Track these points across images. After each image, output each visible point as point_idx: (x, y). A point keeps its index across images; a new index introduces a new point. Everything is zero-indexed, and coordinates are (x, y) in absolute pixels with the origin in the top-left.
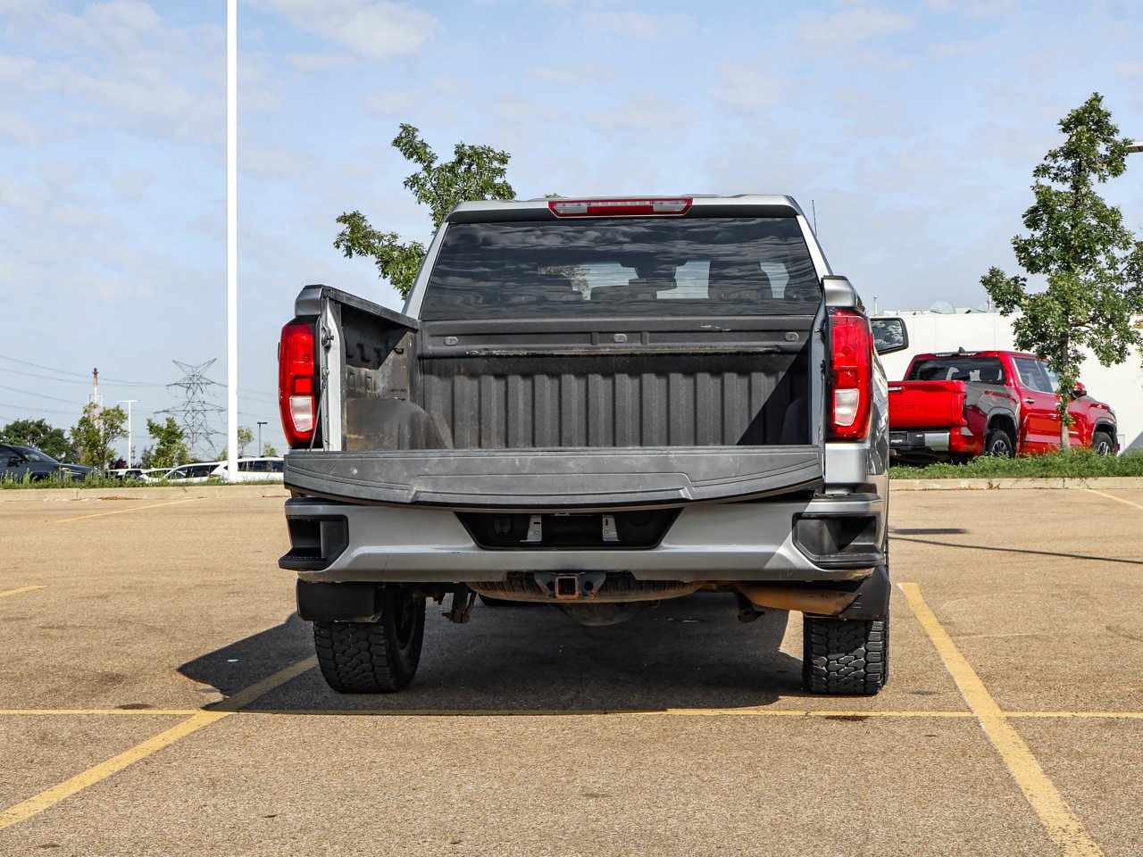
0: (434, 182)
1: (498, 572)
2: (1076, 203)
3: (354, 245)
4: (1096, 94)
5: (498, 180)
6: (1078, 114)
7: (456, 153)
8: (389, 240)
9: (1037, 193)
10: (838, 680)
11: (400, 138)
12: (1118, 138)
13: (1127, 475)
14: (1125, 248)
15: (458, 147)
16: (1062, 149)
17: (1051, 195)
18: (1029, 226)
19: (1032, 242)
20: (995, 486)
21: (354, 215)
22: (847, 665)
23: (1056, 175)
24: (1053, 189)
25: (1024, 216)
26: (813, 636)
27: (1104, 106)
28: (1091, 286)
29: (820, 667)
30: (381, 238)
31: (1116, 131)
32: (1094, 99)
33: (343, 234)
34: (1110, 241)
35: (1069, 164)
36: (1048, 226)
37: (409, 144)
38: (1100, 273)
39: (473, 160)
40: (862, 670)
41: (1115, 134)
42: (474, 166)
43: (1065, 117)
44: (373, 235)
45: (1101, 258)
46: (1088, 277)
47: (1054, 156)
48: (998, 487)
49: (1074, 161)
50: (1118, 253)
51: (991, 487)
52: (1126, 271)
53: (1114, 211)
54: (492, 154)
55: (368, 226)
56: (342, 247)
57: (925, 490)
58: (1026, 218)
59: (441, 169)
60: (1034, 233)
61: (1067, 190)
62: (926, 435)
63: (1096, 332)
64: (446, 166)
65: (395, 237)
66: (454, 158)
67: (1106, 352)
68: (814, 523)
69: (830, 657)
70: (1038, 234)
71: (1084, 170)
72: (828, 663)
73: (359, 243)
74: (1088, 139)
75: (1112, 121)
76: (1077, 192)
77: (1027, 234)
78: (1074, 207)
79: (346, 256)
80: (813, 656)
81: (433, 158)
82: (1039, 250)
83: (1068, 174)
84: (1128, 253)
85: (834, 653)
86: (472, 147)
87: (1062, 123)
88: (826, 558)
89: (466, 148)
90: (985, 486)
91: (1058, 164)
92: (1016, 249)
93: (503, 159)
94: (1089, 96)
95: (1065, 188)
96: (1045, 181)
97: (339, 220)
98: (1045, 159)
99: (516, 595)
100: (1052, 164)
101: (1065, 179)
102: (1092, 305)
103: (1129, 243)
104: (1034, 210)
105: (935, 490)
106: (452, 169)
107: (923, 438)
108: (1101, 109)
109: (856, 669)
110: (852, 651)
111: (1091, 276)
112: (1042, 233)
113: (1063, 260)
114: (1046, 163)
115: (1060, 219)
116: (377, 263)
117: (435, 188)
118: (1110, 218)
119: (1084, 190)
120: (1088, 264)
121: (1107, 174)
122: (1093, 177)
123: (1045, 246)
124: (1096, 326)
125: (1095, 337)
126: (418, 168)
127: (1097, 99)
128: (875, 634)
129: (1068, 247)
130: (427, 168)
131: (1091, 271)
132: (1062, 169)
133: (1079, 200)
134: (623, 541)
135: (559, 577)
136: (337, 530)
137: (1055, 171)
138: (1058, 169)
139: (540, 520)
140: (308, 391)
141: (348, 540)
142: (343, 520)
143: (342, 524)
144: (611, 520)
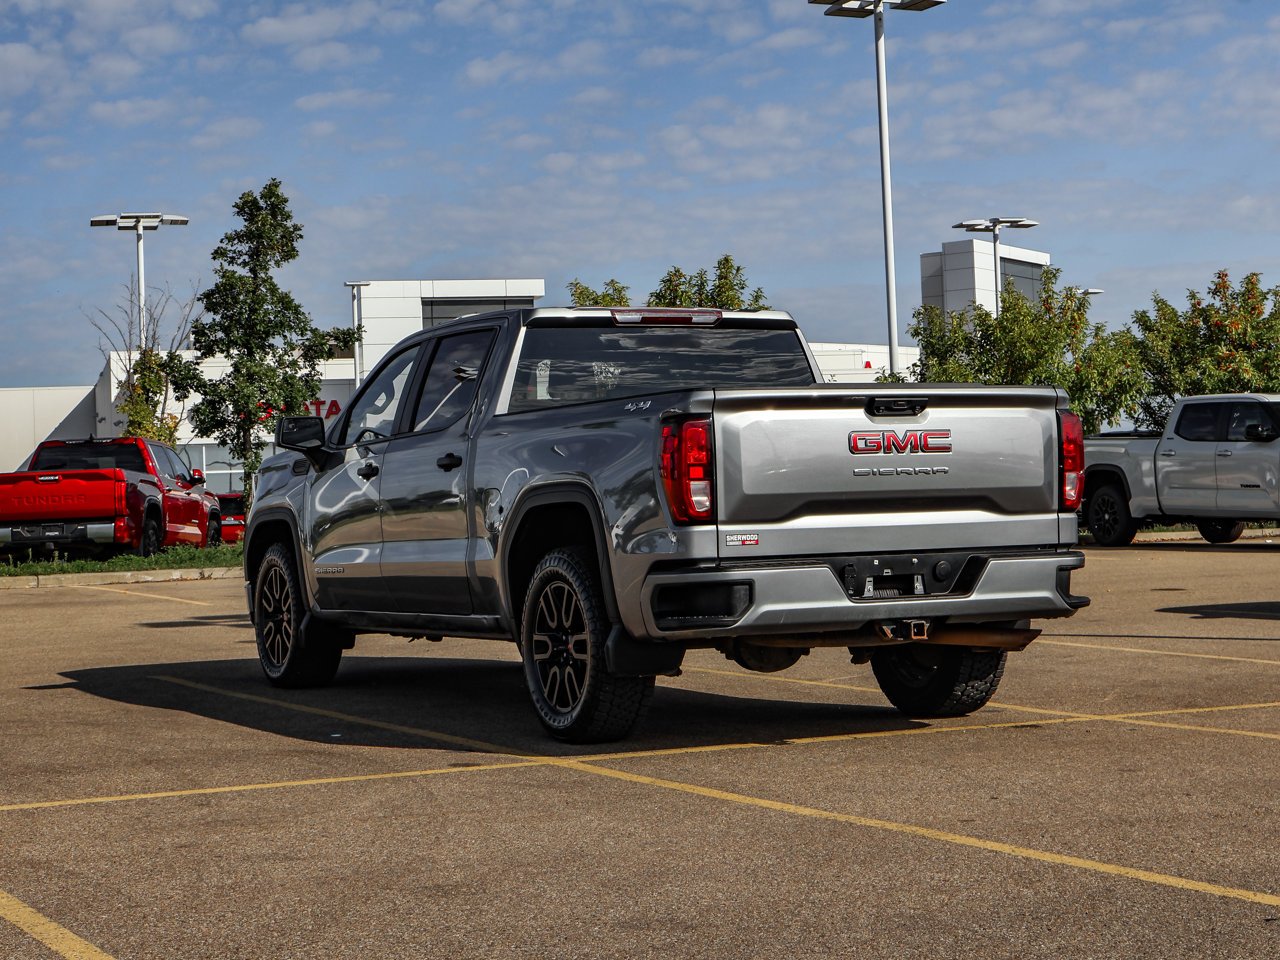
4: (274, 180)
6: (253, 199)
9: (221, 277)
12: (290, 224)
14: (302, 334)
16: (237, 232)
17: (235, 280)
18: (208, 310)
19: (212, 326)
20: (206, 576)
23: (233, 258)
24: (234, 273)
25: (200, 299)
27: (282, 191)
31: (290, 217)
34: (288, 328)
35: (246, 247)
41: (288, 220)
43: (239, 200)
47: (230, 239)
48: (209, 577)
49: (249, 245)
51: (203, 577)
52: (301, 357)
57: (137, 582)
58: (203, 302)
60: (214, 317)
61: (246, 274)
62: (89, 526)
71: (262, 255)
75: (288, 207)
76: (256, 277)
77: (208, 318)
78: (254, 291)
82: (220, 335)
83: (245, 258)
84: (305, 339)
87: (236, 206)
90: (197, 576)
91: (234, 248)
92: (195, 333)
94: (268, 181)
95: (244, 272)
98: (221, 241)
100: (229, 247)
101: (243, 264)
103: (306, 330)
104: (210, 295)
105: (148, 582)
107: (85, 529)
108: (280, 194)
112: (221, 317)
113: (245, 345)
114: (224, 246)
119: (262, 275)
121: (282, 259)
122: (270, 262)
123: (224, 330)
127: (275, 184)
132: (240, 253)
133: (259, 285)
134: (927, 593)
135: (914, 622)
136: (743, 592)
137: (231, 255)
138: (235, 252)
139: (871, 579)
140: (702, 476)
141: (751, 600)
142: (750, 584)
143: (747, 587)
144: (920, 577)
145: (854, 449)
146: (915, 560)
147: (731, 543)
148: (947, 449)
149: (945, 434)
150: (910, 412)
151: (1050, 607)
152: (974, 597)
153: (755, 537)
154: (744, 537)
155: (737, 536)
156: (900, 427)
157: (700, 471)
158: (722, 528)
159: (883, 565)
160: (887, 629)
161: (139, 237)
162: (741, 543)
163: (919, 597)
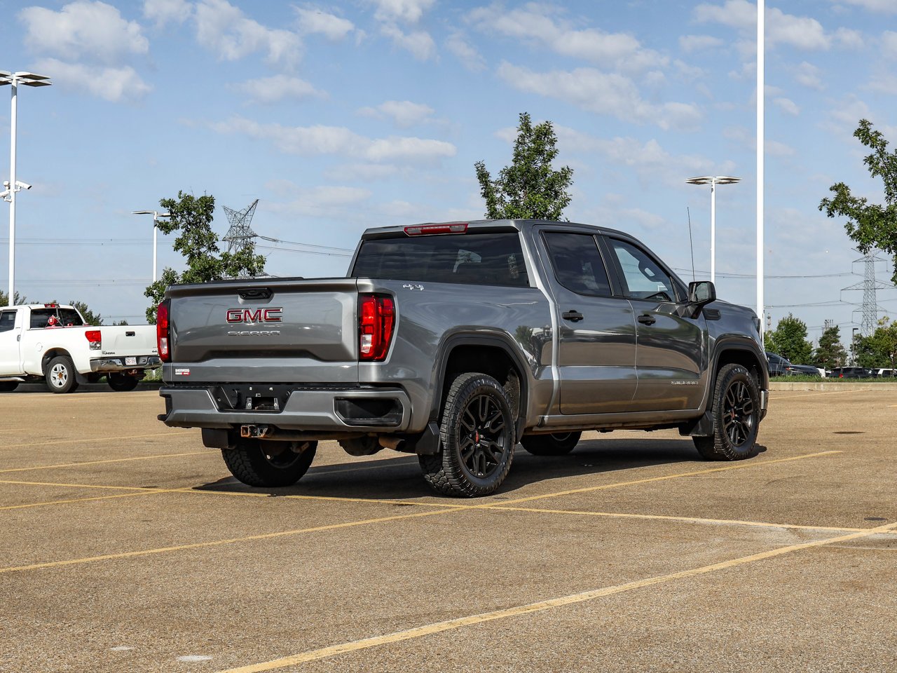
11: (859, 130)
21: (840, 185)
22: (439, 480)
33: (824, 201)
37: (865, 134)
40: (448, 483)
56: (825, 210)
88: (352, 420)
110: (438, 472)
126: (870, 151)
128: (445, 463)
139: (250, 399)
142: (170, 397)
144: (277, 399)
146: (271, 389)
147: (177, 373)
148: (277, 319)
149: (277, 310)
151: (331, 424)
152: (285, 413)
154: (183, 370)
155: (180, 369)
158: (174, 365)
159: (255, 391)
162: (182, 374)
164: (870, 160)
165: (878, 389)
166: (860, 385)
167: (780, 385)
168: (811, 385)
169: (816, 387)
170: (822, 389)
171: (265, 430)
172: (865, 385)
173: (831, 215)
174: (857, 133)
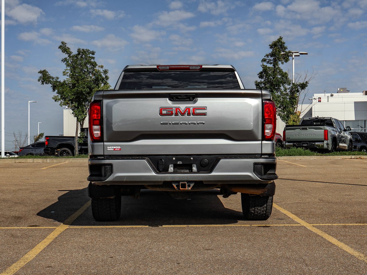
0: (71, 61)
1: (161, 182)
2: (274, 71)
3: (44, 81)
4: (281, 37)
5: (92, 60)
6: (275, 43)
7: (78, 51)
8: (56, 79)
9: (263, 67)
10: (257, 215)
12: (287, 51)
13: (290, 155)
14: (289, 85)
15: (78, 49)
16: (270, 54)
17: (267, 68)
18: (260, 78)
19: (261, 83)
21: (44, 71)
22: (260, 211)
23: (268, 62)
24: (268, 66)
25: (258, 75)
26: (250, 201)
27: (283, 40)
28: (279, 97)
29: (252, 211)
30: (53, 78)
31: (287, 48)
32: (280, 38)
33: (41, 77)
34: (285, 83)
35: (272, 58)
36: (266, 78)
37: (64, 48)
38: (282, 93)
39: (83, 54)
40: (265, 212)
41: (286, 49)
42: (84, 56)
43: (271, 44)
44: (50, 77)
45: (282, 88)
46: (278, 94)
47: (267, 56)
49: (273, 58)
50: (287, 87)
52: (289, 92)
53: (286, 73)
54: (89, 52)
55: (49, 74)
56: (40, 81)
58: (259, 75)
59: (73, 56)
60: (261, 80)
61: (272, 67)
63: (280, 111)
64: (75, 56)
65: (58, 78)
66: (77, 53)
67: (283, 117)
68: (259, 166)
69: (255, 208)
70: (263, 80)
71: (277, 61)
72: (254, 210)
73: (46, 80)
74: (279, 51)
75: (285, 45)
76: (275, 68)
77: (259, 80)
78: (274, 72)
79: (42, 84)
80: (250, 208)
81: (71, 53)
82: (263, 85)
83: (272, 61)
84: (290, 86)
85: (257, 207)
86: (83, 50)
87: (270, 46)
88: (263, 177)
89: (81, 50)
91: (269, 58)
92: (255, 85)
93: (93, 53)
94: (278, 38)
95: (271, 66)
96: (265, 64)
97: (39, 73)
98: (265, 57)
99: (163, 189)
100: (267, 58)
101: (271, 63)
102: (280, 102)
103: (291, 83)
104: (261, 73)
106: (76, 56)
108: (282, 41)
109: (263, 212)
110: (262, 206)
111: (279, 94)
112: (264, 80)
113: (270, 88)
114: (265, 58)
115: (270, 75)
116: (51, 87)
117: (72, 62)
118: (285, 75)
119: (277, 67)
120: (278, 89)
121: (284, 62)
122: (280, 63)
123: (265, 84)
124: (280, 109)
125: (280, 112)
126: (66, 56)
127: (281, 38)
128: (269, 201)
129: (272, 84)
130: (69, 56)
131: (279, 92)
132: (270, 60)
133: (275, 70)
134: (199, 171)
135: (181, 183)
136: (108, 168)
137: (268, 61)
138: (269, 60)
139: (173, 165)
140: (98, 124)
141: (112, 172)
142: (111, 165)
143: (111, 166)
144: (195, 165)
145: (161, 114)
146: (192, 158)
147: (109, 150)
148: (204, 114)
149: (204, 108)
150: (188, 99)
152: (213, 174)
153: (120, 147)
154: (115, 147)
155: (112, 147)
156: (183, 106)
157: (98, 122)
158: (105, 143)
159: (177, 160)
160: (175, 185)
161: (293, 59)
162: (113, 149)
163: (195, 173)
164: (64, 60)
165: (75, 161)
166: (66, 160)
167: (27, 160)
168: (42, 160)
169: (45, 161)
170: (48, 162)
171: (192, 185)
172: (69, 160)
173: (43, 84)
174: (60, 47)
